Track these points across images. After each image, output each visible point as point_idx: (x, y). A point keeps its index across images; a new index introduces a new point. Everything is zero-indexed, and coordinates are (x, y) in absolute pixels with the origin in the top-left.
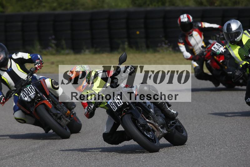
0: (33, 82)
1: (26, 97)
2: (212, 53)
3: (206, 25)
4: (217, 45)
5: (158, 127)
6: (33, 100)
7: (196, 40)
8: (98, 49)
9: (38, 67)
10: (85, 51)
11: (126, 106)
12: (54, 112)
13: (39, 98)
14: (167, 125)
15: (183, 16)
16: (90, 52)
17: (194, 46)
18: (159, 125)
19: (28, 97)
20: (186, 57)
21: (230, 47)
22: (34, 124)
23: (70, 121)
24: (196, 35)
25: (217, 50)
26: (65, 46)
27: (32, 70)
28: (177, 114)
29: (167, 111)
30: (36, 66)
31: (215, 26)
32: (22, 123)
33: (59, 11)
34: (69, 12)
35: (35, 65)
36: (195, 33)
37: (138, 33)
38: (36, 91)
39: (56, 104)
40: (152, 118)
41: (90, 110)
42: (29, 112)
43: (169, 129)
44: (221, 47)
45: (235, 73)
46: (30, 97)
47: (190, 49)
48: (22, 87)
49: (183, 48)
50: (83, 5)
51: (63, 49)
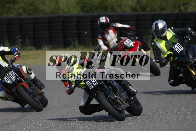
0: (13, 69)
1: (8, 81)
2: (124, 46)
3: (119, 25)
4: (128, 40)
5: (123, 101)
6: (14, 83)
7: (112, 36)
8: (54, 46)
9: (17, 57)
10: (44, 48)
11: (99, 85)
12: (30, 92)
13: (19, 81)
14: (129, 100)
15: (102, 18)
16: (48, 48)
17: (110, 41)
18: (124, 100)
19: (10, 80)
20: (104, 49)
21: (157, 41)
22: (13, 101)
23: (41, 98)
24: (112, 33)
25: (128, 44)
26: (28, 43)
27: (12, 60)
28: (137, 92)
29: (129, 89)
30: (16, 56)
31: (126, 26)
32: (5, 100)
33: (24, 16)
34: (32, 16)
35: (14, 56)
36: (111, 31)
37: (86, 33)
38: (16, 76)
39: (31, 85)
40: (118, 95)
41: (71, 88)
42: (11, 92)
43: (130, 103)
44: (131, 42)
45: (161, 61)
46: (12, 80)
47: (106, 43)
48: (5, 73)
49: (101, 43)
50: (43, 11)
51: (27, 46)
